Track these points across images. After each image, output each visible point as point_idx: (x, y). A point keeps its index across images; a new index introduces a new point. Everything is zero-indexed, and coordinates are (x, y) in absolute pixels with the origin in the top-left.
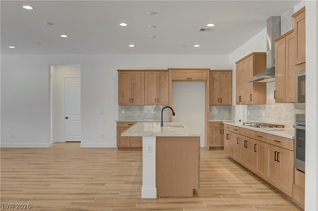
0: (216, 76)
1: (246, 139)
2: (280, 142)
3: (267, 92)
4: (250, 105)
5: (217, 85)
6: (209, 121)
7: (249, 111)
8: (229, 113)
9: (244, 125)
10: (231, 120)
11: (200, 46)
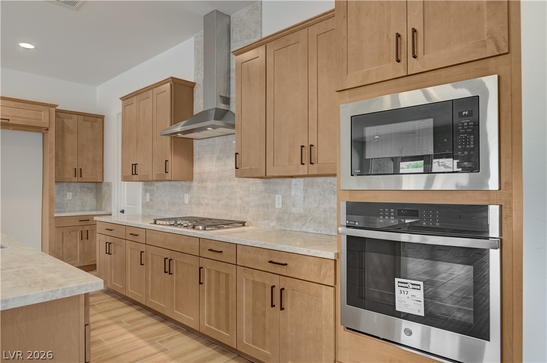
0: (70, 123)
1: (167, 254)
2: (286, 264)
3: (196, 157)
4: (150, 183)
5: (71, 141)
6: (56, 215)
7: (148, 194)
8: (96, 198)
9: (155, 223)
10: (101, 210)
11: (36, 48)
